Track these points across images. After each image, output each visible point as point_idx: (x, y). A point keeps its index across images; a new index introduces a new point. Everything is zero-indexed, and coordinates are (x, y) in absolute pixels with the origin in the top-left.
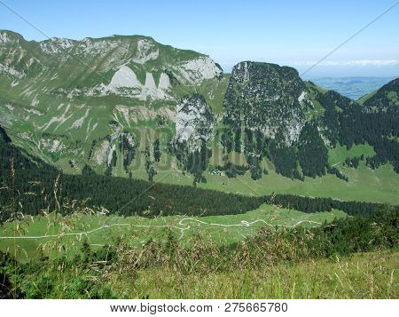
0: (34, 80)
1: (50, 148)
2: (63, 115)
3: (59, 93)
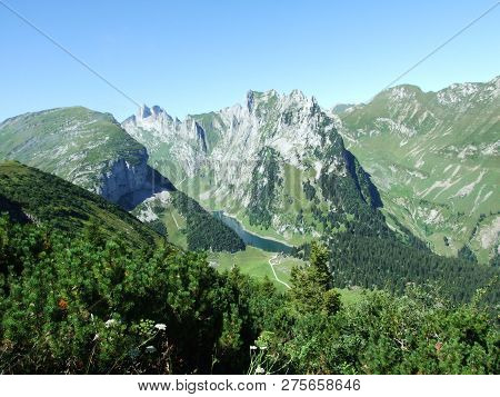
0: (424, 138)
1: (425, 218)
2: (449, 180)
3: (448, 152)
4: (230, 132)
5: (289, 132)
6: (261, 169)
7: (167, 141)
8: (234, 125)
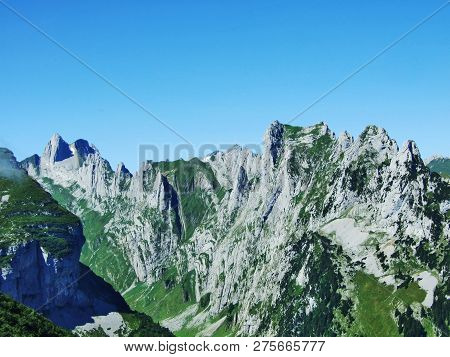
4: (231, 201)
5: (359, 208)
6: (301, 279)
7: (99, 209)
8: (241, 187)
